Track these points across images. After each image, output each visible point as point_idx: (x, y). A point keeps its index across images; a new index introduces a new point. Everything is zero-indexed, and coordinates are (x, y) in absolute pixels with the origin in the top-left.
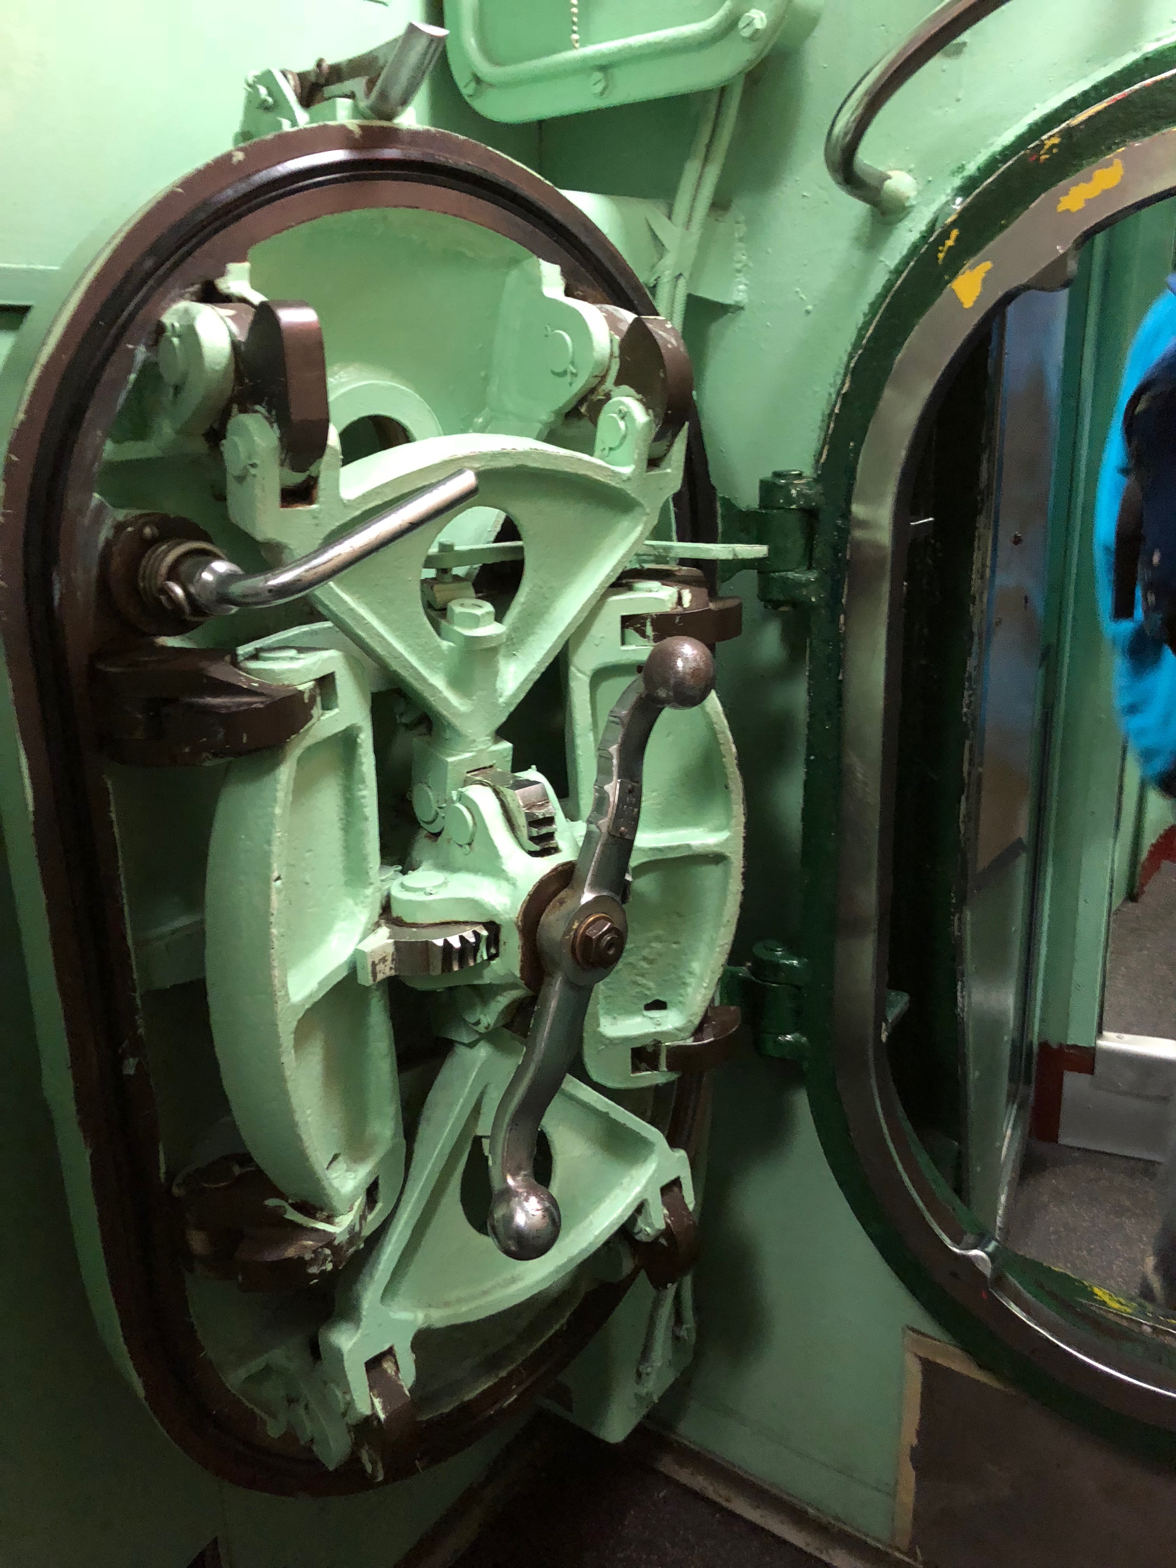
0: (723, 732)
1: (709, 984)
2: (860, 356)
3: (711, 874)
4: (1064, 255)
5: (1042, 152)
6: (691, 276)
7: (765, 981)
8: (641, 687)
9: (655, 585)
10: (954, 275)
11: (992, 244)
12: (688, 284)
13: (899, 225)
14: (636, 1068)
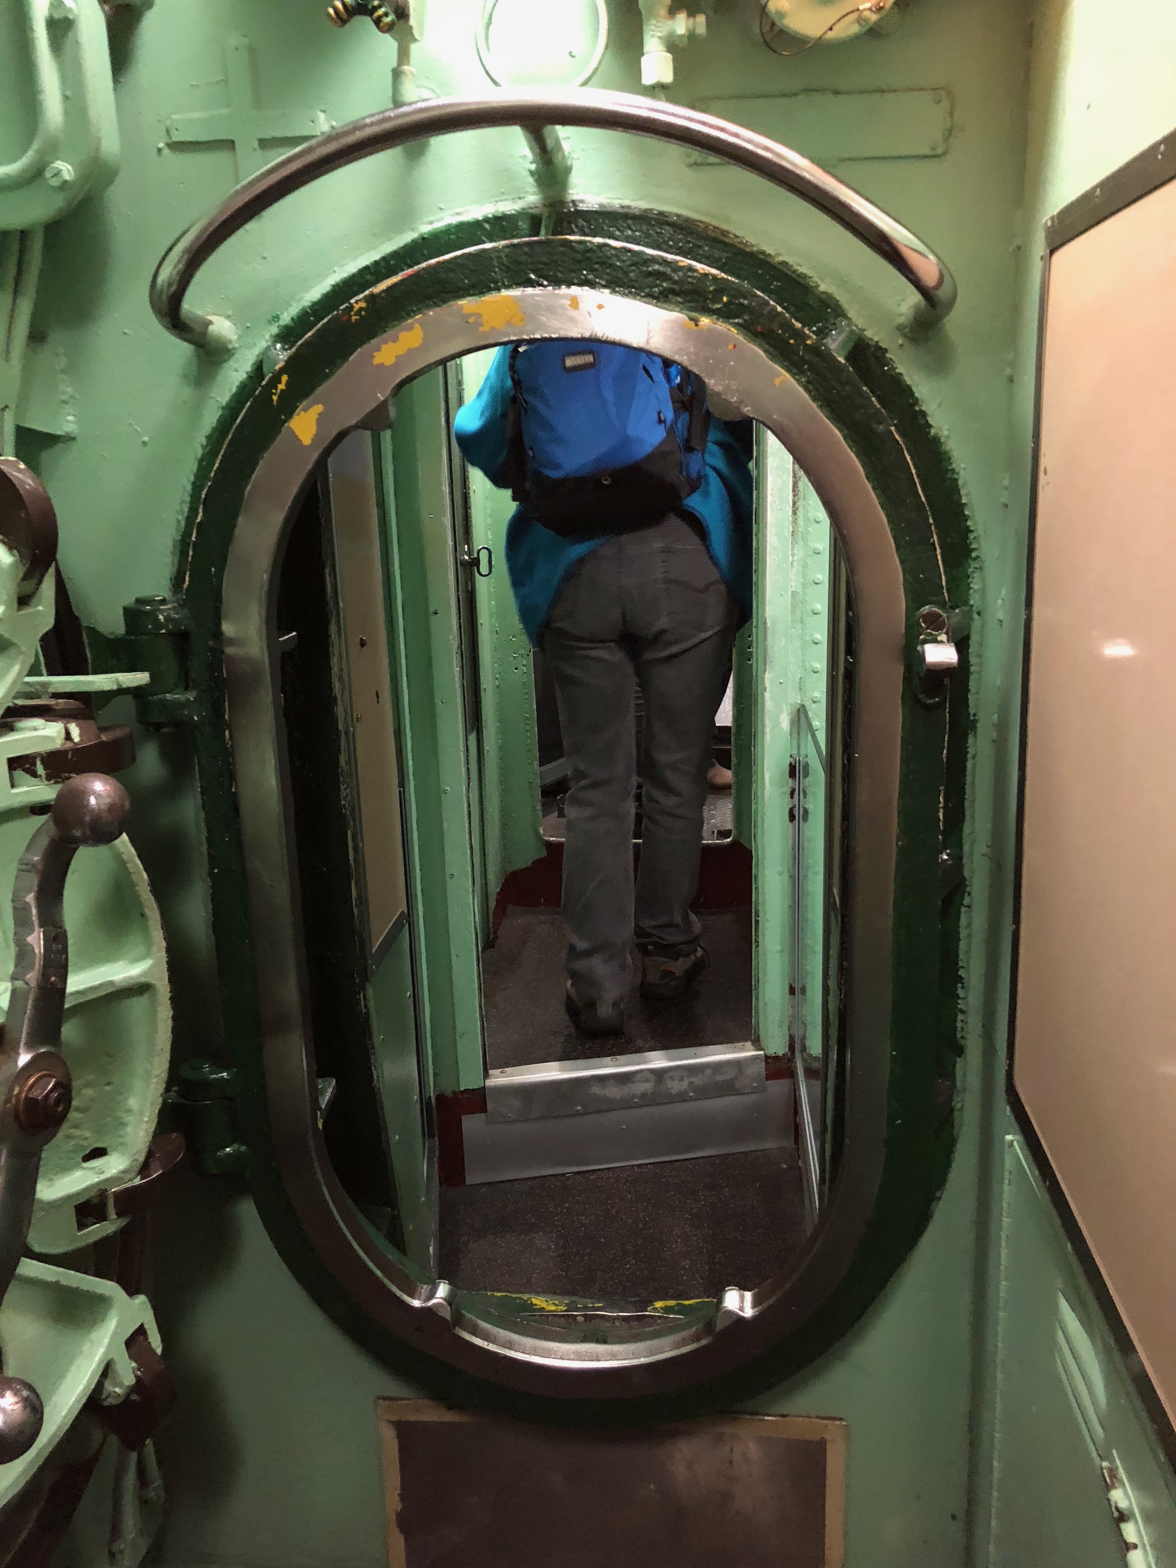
0: (134, 862)
1: (150, 1118)
2: (210, 487)
3: (138, 1006)
4: (384, 403)
5: (352, 313)
6: (17, 406)
7: (196, 1101)
8: (52, 829)
9: (38, 722)
10: (290, 414)
11: (320, 389)
12: (16, 416)
13: (224, 365)
14: (81, 1226)
